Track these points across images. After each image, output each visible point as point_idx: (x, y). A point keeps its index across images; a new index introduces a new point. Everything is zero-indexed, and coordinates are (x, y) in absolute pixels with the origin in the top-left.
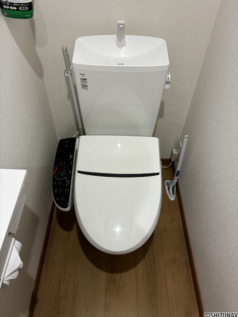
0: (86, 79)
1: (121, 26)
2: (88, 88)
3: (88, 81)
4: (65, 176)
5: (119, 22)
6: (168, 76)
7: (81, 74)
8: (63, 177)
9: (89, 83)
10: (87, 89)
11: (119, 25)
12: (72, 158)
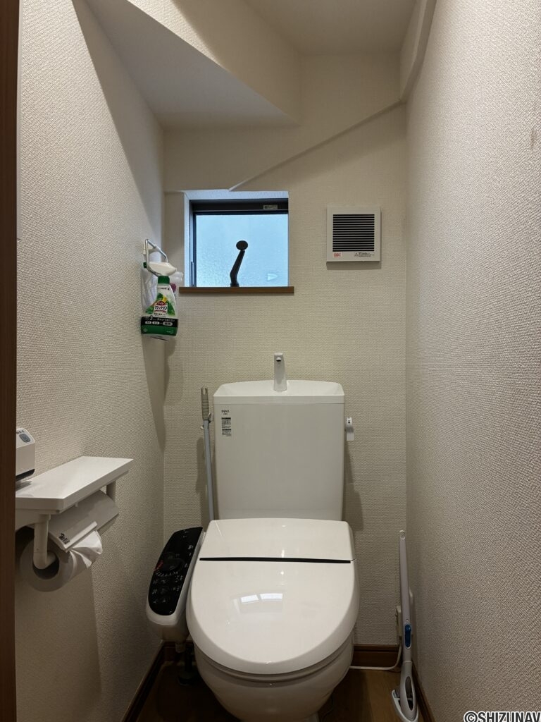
0: (230, 418)
1: (279, 359)
2: (232, 432)
3: (232, 421)
4: (175, 570)
5: (276, 354)
6: (348, 419)
7: (223, 411)
8: (172, 572)
9: (233, 425)
10: (230, 435)
11: (276, 357)
12: (193, 550)
